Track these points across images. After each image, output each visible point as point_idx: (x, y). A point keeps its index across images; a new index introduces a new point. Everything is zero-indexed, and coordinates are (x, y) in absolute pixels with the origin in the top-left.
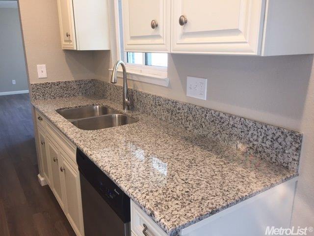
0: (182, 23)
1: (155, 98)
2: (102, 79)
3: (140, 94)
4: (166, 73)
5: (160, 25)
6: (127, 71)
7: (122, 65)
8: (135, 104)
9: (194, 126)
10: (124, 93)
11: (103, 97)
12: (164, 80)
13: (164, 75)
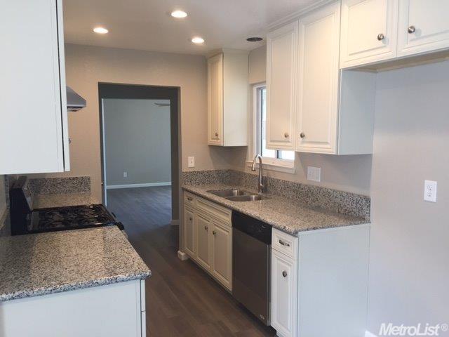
0: (302, 136)
1: (284, 182)
2: (239, 169)
3: (273, 180)
4: (293, 165)
5: (290, 135)
6: (263, 163)
7: (259, 158)
8: (268, 188)
9: (312, 200)
10: (259, 179)
11: (239, 184)
12: (291, 169)
13: (292, 166)
